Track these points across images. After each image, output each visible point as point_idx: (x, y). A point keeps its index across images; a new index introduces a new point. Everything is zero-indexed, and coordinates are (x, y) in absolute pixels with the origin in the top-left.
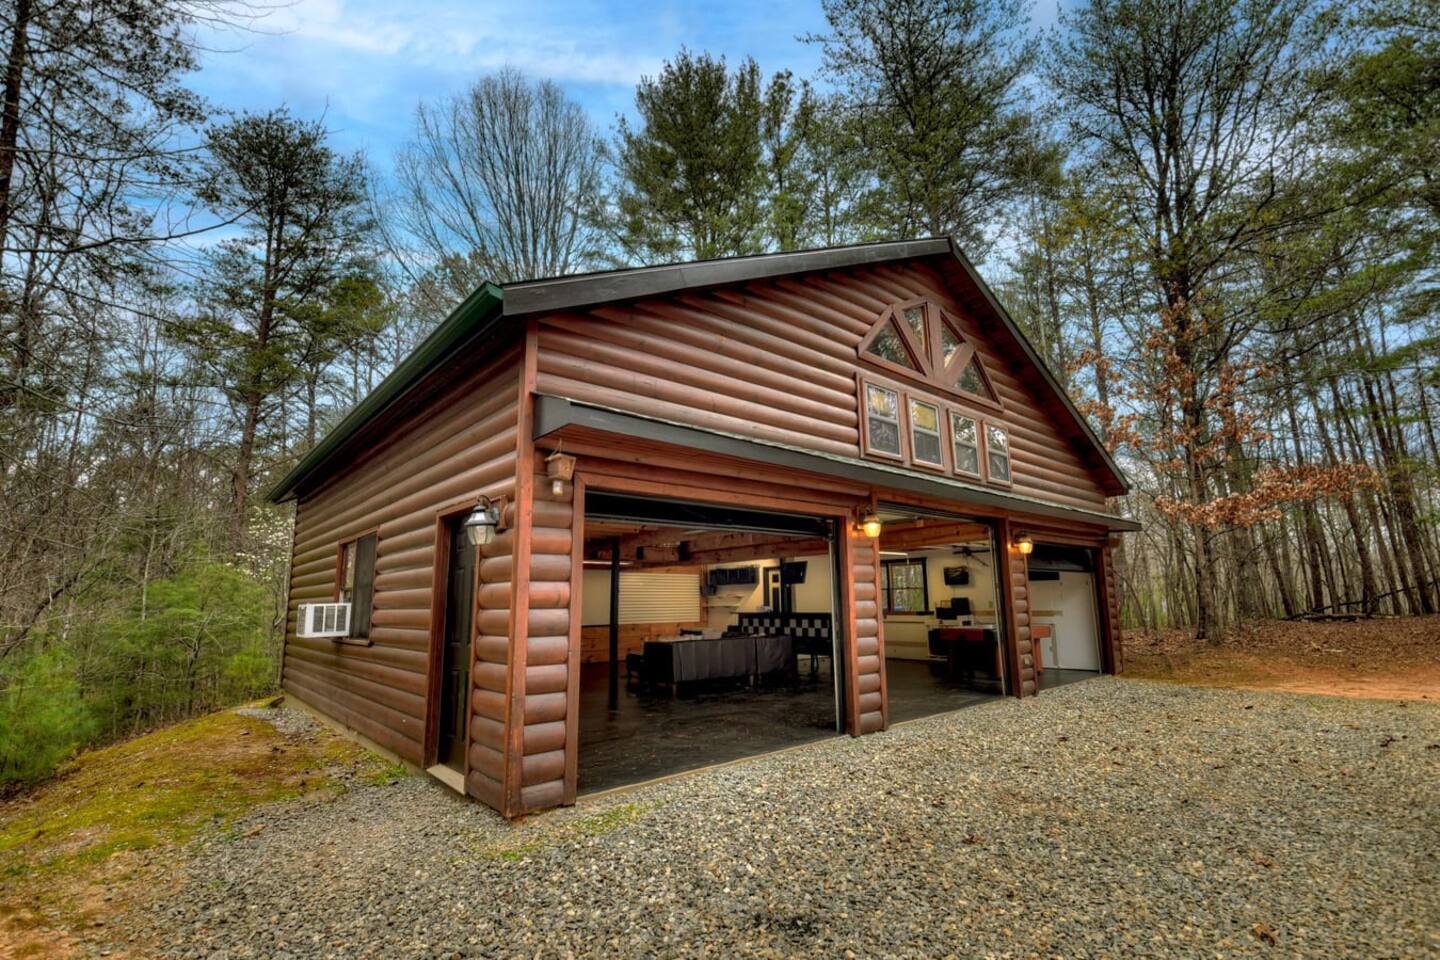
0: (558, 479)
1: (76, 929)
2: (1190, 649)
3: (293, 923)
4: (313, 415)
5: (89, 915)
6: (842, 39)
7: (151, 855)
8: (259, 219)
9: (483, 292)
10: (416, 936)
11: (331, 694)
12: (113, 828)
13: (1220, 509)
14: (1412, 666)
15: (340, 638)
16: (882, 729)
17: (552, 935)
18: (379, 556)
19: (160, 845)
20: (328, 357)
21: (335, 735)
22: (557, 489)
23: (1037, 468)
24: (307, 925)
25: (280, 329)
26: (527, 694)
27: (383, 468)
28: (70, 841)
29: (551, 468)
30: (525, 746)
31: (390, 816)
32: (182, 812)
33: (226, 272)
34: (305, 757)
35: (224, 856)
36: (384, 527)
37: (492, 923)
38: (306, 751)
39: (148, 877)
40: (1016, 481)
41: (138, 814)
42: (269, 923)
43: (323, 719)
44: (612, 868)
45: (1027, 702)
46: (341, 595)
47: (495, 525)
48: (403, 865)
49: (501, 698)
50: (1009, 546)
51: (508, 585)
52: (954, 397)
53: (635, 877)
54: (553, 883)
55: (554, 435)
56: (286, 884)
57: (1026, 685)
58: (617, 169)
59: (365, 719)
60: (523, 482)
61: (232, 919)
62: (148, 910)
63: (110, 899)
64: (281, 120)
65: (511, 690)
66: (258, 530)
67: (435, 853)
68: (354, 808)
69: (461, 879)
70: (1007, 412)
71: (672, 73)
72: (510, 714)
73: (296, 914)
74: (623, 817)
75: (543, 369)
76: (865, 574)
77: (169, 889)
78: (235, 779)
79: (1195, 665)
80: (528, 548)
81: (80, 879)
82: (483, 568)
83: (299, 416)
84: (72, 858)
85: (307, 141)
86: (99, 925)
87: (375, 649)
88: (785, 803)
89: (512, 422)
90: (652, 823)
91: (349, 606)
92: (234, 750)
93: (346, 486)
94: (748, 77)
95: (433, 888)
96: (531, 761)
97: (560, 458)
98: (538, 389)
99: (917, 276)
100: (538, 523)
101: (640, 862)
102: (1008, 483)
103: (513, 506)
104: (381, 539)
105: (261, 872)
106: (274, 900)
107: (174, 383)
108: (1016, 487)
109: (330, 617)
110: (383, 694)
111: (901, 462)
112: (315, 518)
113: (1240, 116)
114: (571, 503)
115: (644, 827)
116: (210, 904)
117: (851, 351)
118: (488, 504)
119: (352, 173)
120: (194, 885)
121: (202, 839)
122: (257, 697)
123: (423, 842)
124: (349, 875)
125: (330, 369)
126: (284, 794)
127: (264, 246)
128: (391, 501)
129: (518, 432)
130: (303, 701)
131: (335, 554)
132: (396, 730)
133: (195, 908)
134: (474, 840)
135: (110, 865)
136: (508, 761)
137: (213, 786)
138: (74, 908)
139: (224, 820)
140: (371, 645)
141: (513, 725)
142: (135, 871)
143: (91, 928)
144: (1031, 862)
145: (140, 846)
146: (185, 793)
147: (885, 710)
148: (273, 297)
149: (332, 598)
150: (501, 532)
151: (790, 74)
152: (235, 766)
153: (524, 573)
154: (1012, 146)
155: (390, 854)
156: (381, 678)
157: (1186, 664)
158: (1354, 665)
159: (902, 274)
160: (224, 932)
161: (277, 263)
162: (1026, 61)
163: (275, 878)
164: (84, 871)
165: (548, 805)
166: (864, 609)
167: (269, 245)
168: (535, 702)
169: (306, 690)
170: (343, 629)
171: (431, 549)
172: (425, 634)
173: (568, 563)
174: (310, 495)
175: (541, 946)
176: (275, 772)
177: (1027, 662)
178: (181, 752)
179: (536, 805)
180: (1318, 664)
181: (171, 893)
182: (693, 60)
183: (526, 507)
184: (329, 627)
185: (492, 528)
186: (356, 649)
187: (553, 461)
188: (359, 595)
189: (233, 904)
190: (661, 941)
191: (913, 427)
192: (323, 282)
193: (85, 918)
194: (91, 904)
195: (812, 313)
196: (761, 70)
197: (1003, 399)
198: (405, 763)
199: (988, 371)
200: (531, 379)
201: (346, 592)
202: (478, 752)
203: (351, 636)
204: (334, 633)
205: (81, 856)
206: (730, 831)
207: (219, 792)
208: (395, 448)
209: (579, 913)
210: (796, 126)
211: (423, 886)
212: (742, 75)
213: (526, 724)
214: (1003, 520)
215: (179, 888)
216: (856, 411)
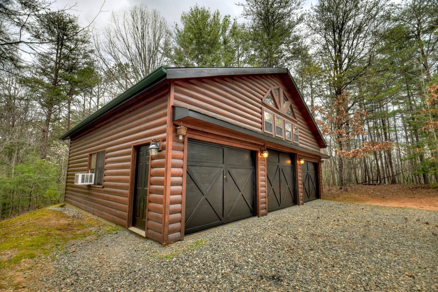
0: (181, 135)
1: (16, 289)
2: (339, 192)
3: (99, 284)
4: (70, 112)
5: (19, 283)
6: (249, 6)
7: (37, 260)
8: (54, 46)
9: (160, 70)
10: (146, 287)
11: (86, 204)
12: (19, 250)
13: (353, 153)
14: (399, 198)
15: (90, 185)
16: (266, 215)
17: (195, 285)
18: (106, 158)
19: (39, 256)
20: (77, 93)
21: (88, 217)
22: (181, 138)
23: (305, 139)
24: (104, 284)
25: (60, 83)
26: (170, 204)
27: (108, 129)
28: (3, 255)
29: (178, 131)
30: (169, 221)
31: (119, 244)
32: (43, 244)
33: (42, 62)
34: (81, 224)
35: (65, 260)
36: (108, 149)
37: (172, 281)
38: (80, 222)
39: (38, 268)
40: (300, 143)
41: (27, 245)
42: (90, 284)
43: (83, 211)
44: (205, 261)
45: (301, 207)
46: (90, 171)
47: (158, 149)
48: (132, 262)
49: (161, 206)
50: (298, 161)
51: (164, 169)
52: (285, 117)
53: (214, 264)
54: (187, 267)
55: (180, 120)
56: (91, 269)
57: (301, 202)
58: (174, 40)
59: (101, 212)
60: (169, 135)
61: (75, 283)
62: (42, 280)
63: (26, 277)
64: (63, 14)
65: (165, 203)
66: (54, 149)
67: (141, 257)
68: (106, 242)
69: (154, 266)
70: (298, 122)
71: (192, 11)
72: (165, 211)
73: (98, 280)
74: (200, 243)
75: (176, 98)
76: (263, 169)
77: (48, 273)
78: (58, 232)
79: (342, 196)
80: (171, 157)
81: (12, 270)
82: (152, 163)
83: (64, 113)
84: (6, 262)
85: (71, 22)
86: (24, 287)
87: (105, 189)
88: (250, 238)
89: (165, 115)
90: (211, 245)
91: (94, 175)
92: (54, 222)
93: (91, 135)
94: (216, 15)
95: (145, 269)
96: (171, 226)
97: (182, 128)
98: (174, 104)
99: (277, 79)
100: (174, 149)
101: (213, 259)
102: (298, 143)
103: (165, 143)
104: (107, 153)
105: (81, 265)
106: (89, 276)
107: (21, 99)
108: (300, 144)
109: (87, 178)
110: (108, 204)
111: (272, 135)
112: (77, 146)
113: (359, 42)
114: (183, 143)
115: (209, 247)
116: (65, 278)
117: (260, 100)
118: (156, 141)
119: (87, 33)
120: (57, 271)
121: (54, 254)
122: (55, 204)
123: (135, 253)
124: (113, 266)
125: (77, 97)
126: (78, 237)
127: (55, 55)
128: (111, 140)
129: (168, 118)
130: (74, 205)
131: (88, 157)
132: (114, 215)
133: (59, 279)
134: (153, 252)
135: (23, 264)
136: (164, 226)
137: (51, 235)
138: (13, 281)
139: (60, 247)
140: (103, 187)
141: (166, 215)
142: (33, 266)
143: (21, 288)
144: (333, 256)
145: (32, 257)
146: (41, 237)
147: (267, 209)
148: (58, 72)
149: (86, 172)
150: (159, 151)
151: (230, 16)
152: (56, 227)
153: (169, 165)
154: (294, 45)
155: (125, 258)
156: (108, 199)
157: (339, 196)
158: (384, 197)
159: (273, 78)
160: (73, 288)
161: (59, 62)
162: (301, 20)
163: (87, 267)
164: (12, 267)
165: (176, 240)
166: (263, 179)
167: (57, 55)
168: (173, 207)
169: (75, 202)
170: (92, 182)
171: (130, 156)
172: (128, 184)
173: (183, 162)
174: (76, 138)
175: (193, 289)
176: (72, 229)
177: (301, 195)
178: (35, 223)
179: (173, 240)
180: (374, 197)
181: (49, 274)
182: (199, 8)
183: (170, 143)
184: (87, 181)
185: (157, 150)
186: (97, 188)
187: (179, 128)
188: (97, 171)
189: (74, 277)
190: (233, 286)
191: (276, 125)
192: (75, 69)
193: (18, 285)
194: (19, 279)
195: (250, 88)
196: (221, 14)
197: (297, 118)
198: (118, 226)
199: (294, 109)
200: (172, 101)
201: (91, 170)
202: (150, 223)
203: (95, 184)
204: (88, 183)
205: (9, 261)
206: (237, 247)
207: (54, 237)
208: (112, 123)
209: (201, 277)
210: (231, 32)
211: (142, 269)
212: (214, 14)
213: (170, 214)
214: (297, 154)
215: (52, 272)
216: (261, 119)
